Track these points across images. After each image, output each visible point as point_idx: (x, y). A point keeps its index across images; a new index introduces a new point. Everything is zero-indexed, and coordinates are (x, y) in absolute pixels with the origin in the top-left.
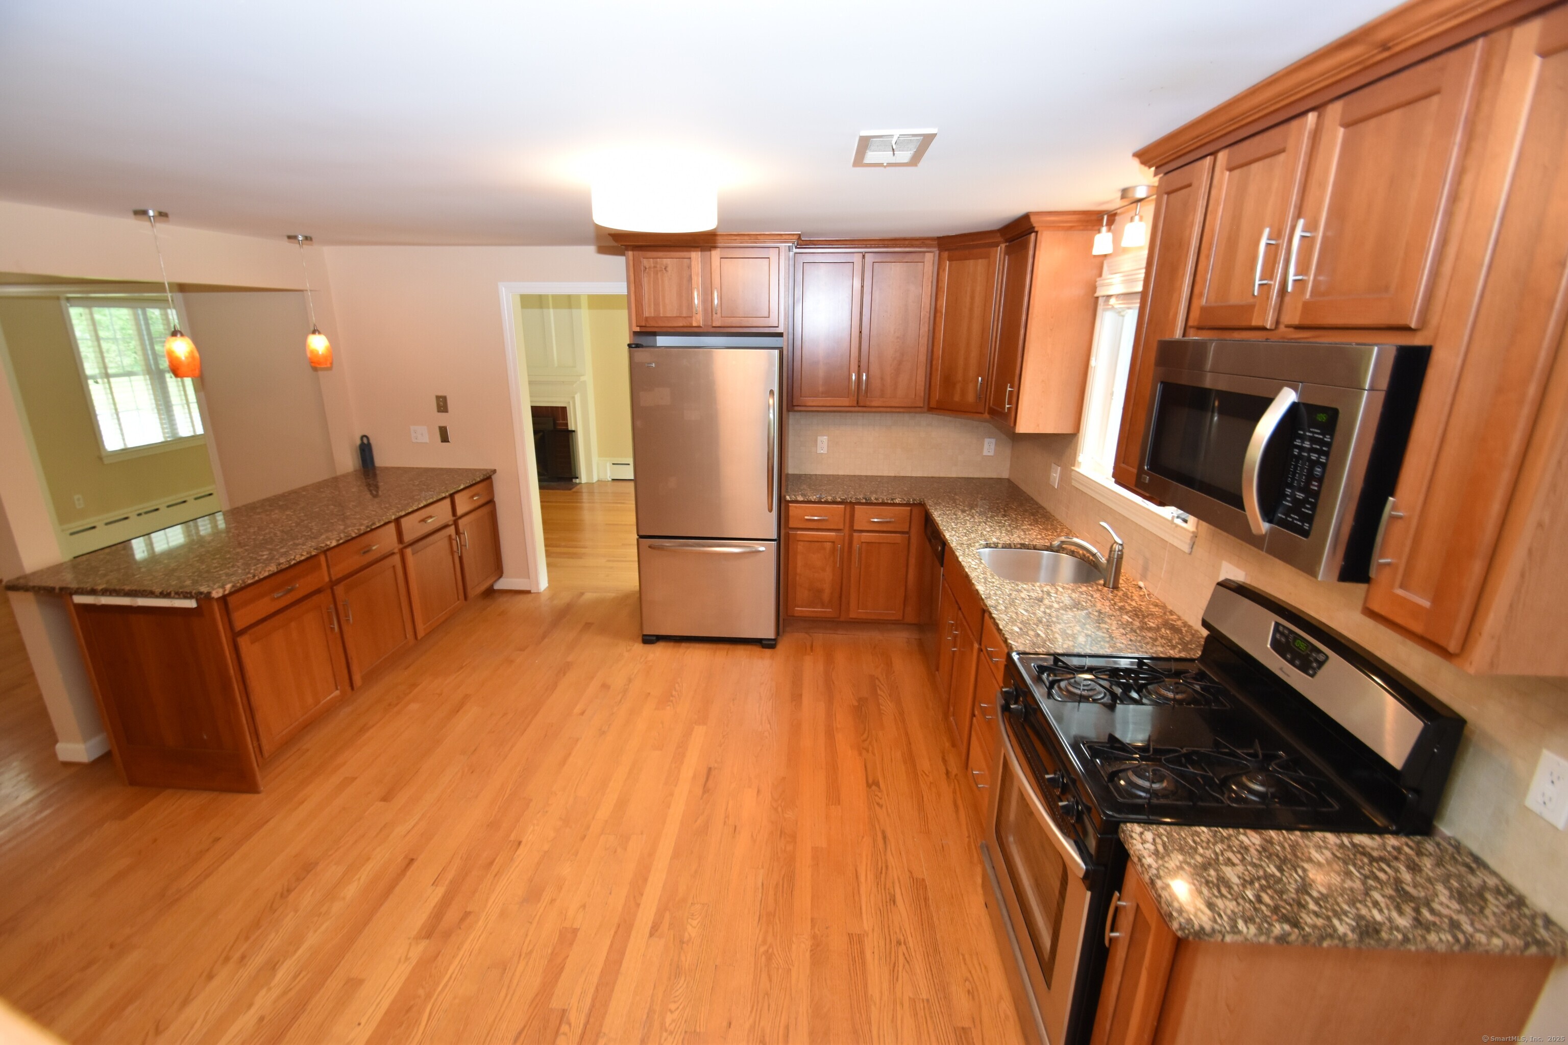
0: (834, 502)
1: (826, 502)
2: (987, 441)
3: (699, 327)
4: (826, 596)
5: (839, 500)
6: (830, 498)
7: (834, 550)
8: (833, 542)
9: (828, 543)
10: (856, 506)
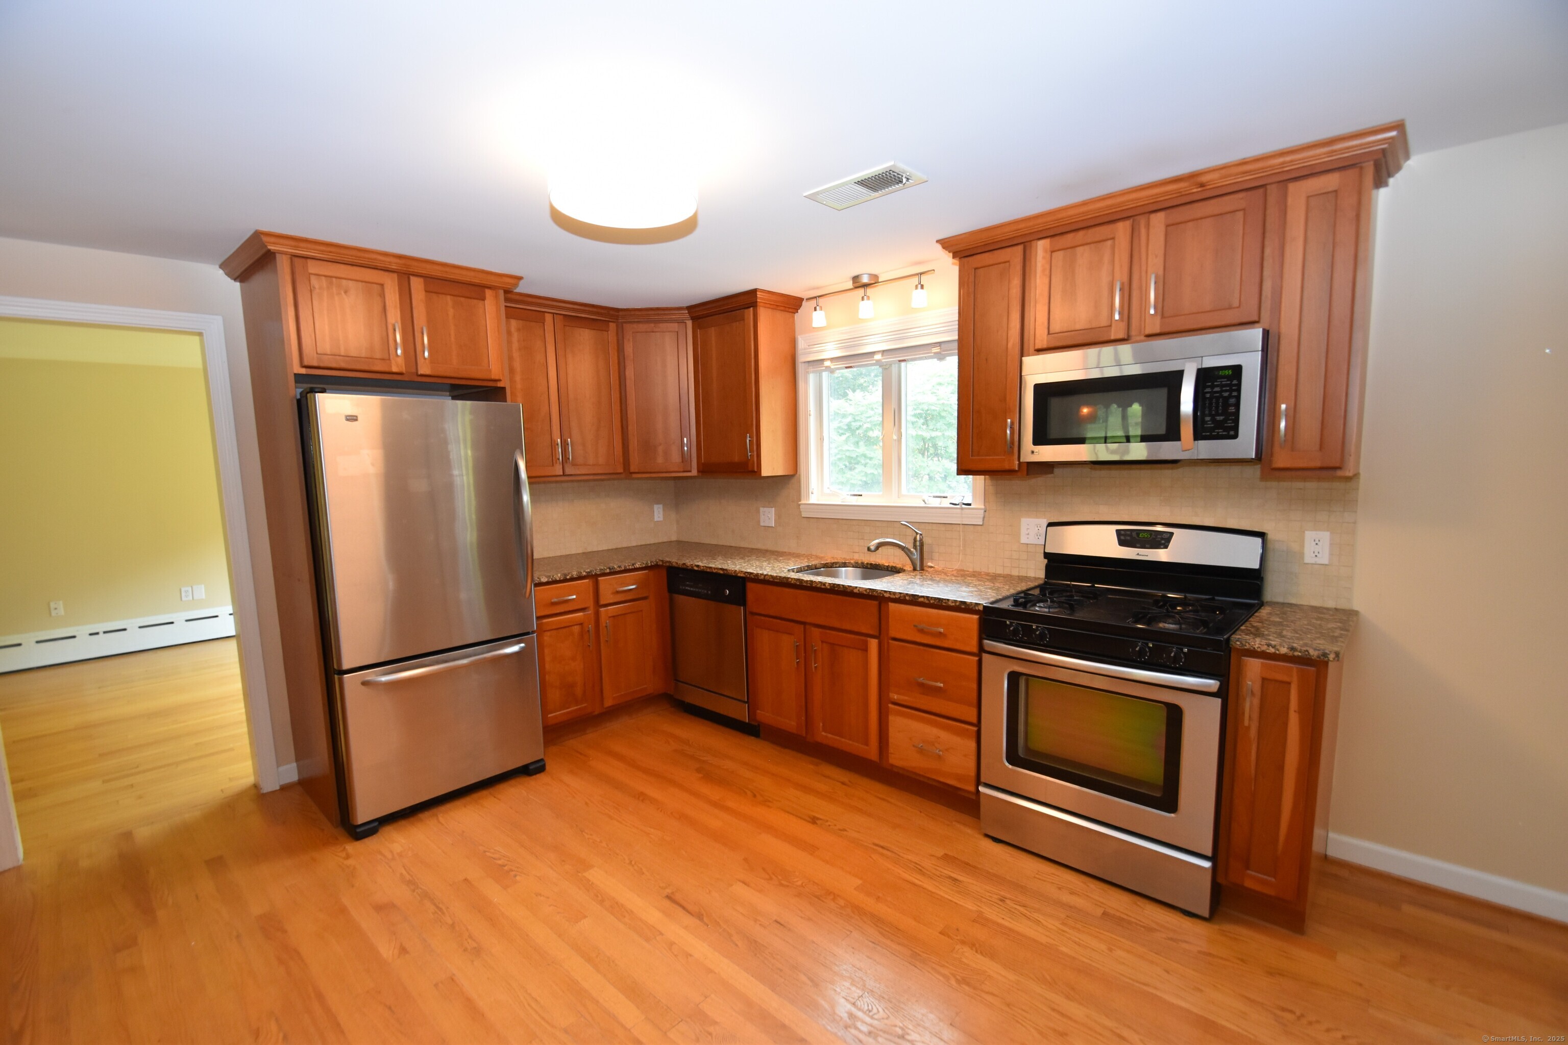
0: (580, 578)
1: (572, 579)
2: (656, 507)
3: (401, 374)
4: (579, 691)
5: (585, 573)
6: (575, 573)
7: (582, 634)
8: (581, 624)
9: (575, 627)
10: (599, 579)
